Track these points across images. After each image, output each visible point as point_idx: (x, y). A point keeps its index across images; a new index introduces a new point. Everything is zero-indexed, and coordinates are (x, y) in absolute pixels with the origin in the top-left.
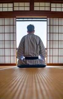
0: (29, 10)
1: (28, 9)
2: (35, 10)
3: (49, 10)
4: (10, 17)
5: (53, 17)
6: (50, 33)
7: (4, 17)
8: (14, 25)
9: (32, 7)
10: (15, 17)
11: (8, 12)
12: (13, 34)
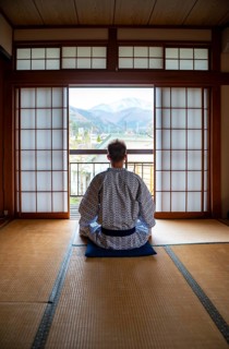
0: (104, 67)
1: (101, 64)
2: (120, 67)
3: (161, 67)
4: (52, 87)
5: (171, 87)
7: (36, 87)
8: (63, 108)
9: (112, 58)
11: (45, 71)
12: (60, 131)
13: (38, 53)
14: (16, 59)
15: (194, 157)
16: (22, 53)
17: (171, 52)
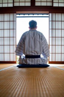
0: (30, 5)
2: (36, 5)
4: (10, 13)
6: (52, 29)
7: (4, 13)
8: (14, 21)
11: (8, 7)
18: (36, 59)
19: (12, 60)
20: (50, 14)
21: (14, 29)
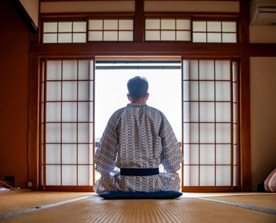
0: (132, 40)
1: (128, 36)
2: (146, 39)
3: (188, 39)
4: (78, 59)
5: (199, 59)
6: (191, 101)
7: (62, 59)
8: (89, 80)
9: (139, 30)
10: (93, 59)
11: (72, 44)
12: (87, 103)
13: (65, 26)
14: (42, 33)
15: (223, 129)
16: (49, 27)
17: (199, 26)
18: (148, 178)
19: (82, 183)
20: (185, 63)
21: (89, 101)
